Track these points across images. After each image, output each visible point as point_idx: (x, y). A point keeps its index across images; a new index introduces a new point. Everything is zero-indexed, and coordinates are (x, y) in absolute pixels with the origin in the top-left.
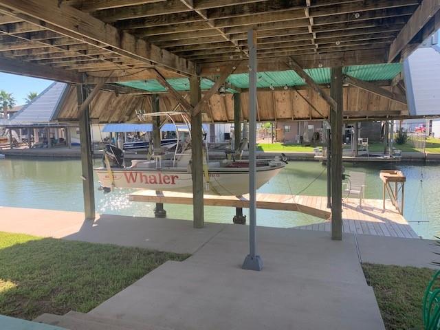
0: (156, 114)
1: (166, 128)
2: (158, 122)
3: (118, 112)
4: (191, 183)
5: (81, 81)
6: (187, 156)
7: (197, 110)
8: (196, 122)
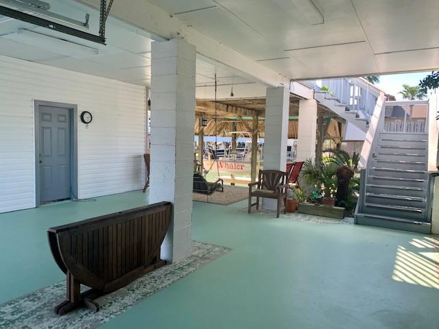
0: (234, 132)
1: (239, 140)
2: (235, 136)
3: (214, 129)
4: (250, 169)
5: (201, 116)
6: (249, 156)
7: (255, 132)
8: (255, 138)
